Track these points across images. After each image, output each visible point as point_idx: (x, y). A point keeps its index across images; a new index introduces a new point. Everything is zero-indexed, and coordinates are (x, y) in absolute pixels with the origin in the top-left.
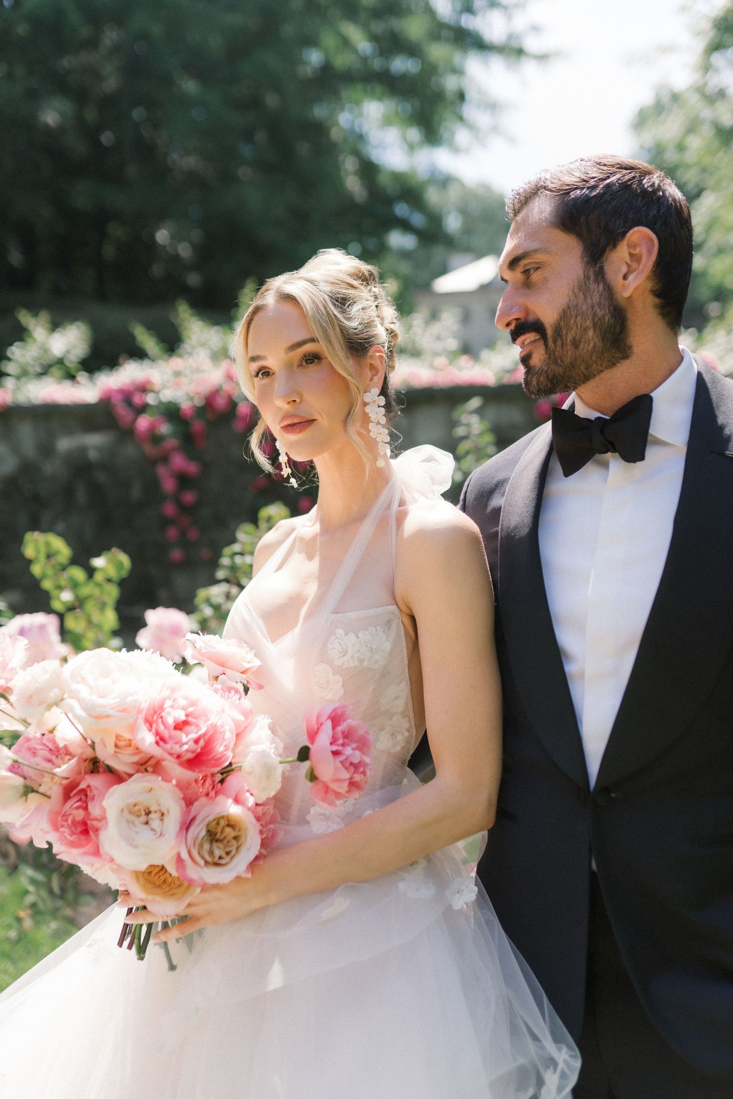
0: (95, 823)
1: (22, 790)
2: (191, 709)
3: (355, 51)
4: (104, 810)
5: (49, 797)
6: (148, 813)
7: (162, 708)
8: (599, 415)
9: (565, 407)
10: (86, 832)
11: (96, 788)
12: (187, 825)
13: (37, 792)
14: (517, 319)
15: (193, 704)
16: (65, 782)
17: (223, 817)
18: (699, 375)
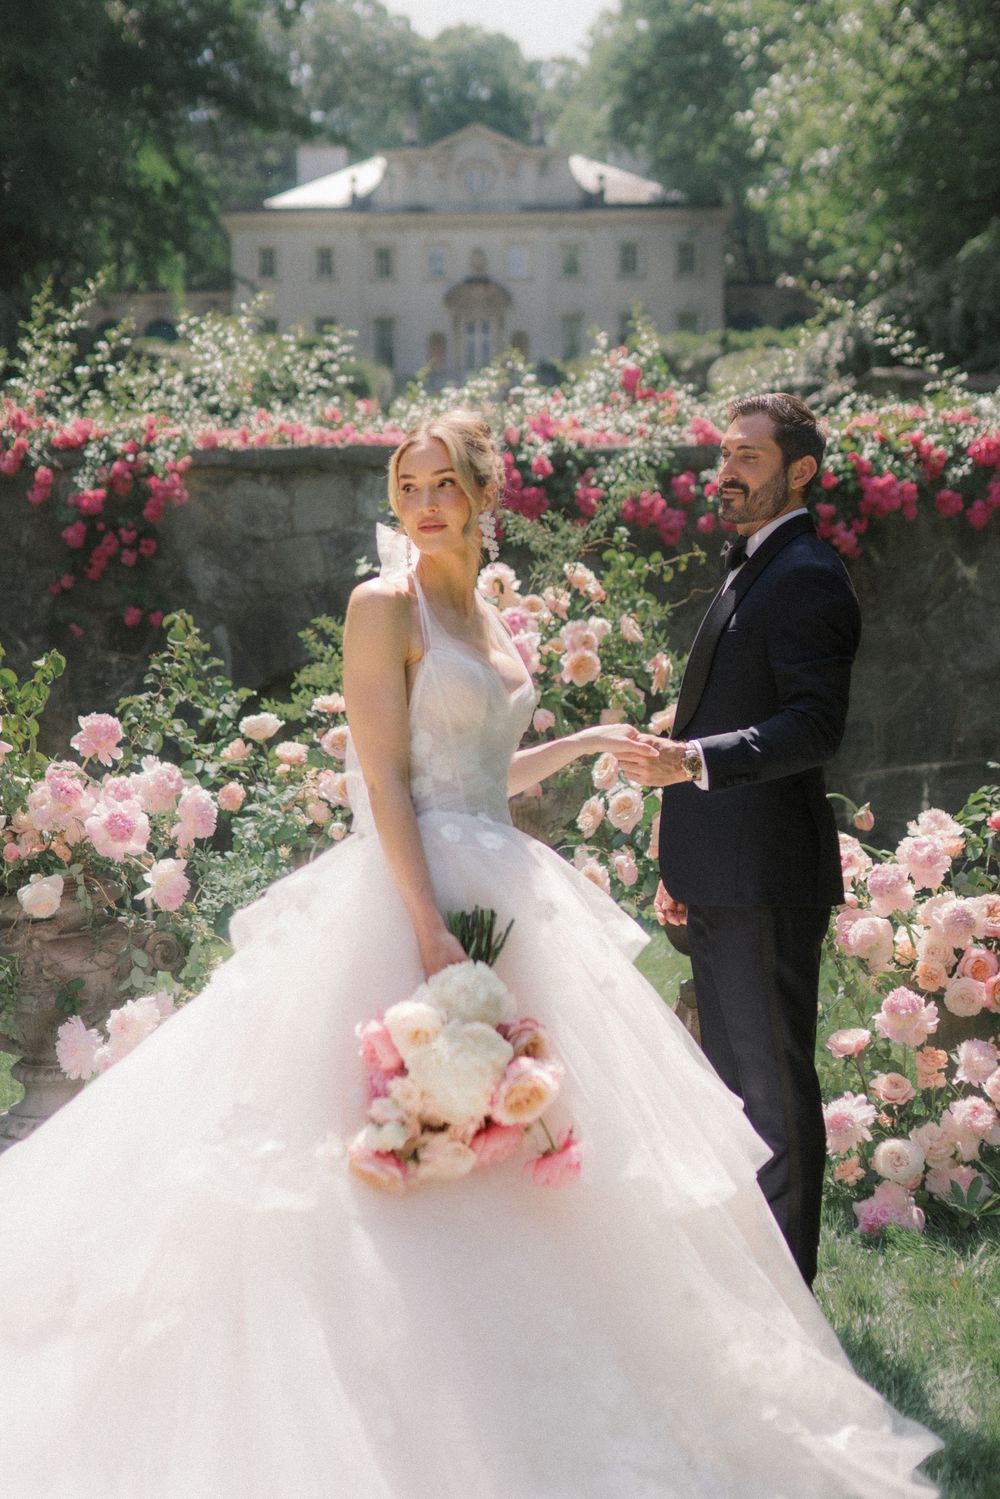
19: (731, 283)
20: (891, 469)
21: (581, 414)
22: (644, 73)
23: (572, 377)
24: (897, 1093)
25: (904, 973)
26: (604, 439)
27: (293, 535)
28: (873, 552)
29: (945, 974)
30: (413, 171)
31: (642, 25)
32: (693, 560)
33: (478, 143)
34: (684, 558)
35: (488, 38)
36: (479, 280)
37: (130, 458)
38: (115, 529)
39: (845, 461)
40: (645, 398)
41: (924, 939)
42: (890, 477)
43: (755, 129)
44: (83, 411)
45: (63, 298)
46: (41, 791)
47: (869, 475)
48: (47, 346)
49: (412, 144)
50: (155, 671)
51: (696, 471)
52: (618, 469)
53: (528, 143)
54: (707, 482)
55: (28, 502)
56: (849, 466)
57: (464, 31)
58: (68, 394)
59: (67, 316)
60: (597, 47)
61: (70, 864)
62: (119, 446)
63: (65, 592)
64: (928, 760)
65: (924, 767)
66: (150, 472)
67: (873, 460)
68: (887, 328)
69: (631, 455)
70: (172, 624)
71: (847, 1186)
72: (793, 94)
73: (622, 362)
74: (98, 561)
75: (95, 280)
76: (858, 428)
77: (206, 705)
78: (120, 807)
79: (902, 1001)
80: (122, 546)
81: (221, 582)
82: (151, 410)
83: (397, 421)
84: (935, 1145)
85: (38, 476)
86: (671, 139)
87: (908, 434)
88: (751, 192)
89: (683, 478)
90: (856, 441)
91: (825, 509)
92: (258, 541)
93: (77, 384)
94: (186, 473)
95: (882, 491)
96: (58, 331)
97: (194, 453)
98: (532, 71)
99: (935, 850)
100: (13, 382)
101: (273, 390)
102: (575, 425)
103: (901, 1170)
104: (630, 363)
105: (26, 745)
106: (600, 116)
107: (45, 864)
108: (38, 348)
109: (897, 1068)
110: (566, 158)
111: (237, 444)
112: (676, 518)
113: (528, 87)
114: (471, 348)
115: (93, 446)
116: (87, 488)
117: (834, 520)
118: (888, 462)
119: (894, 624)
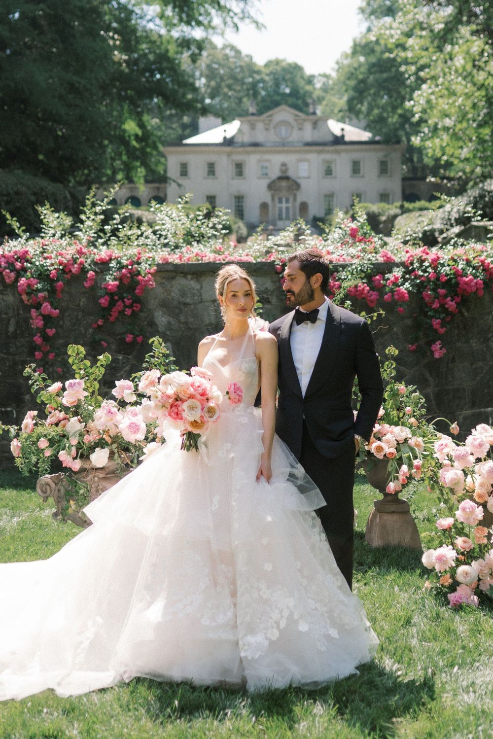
0: (180, 412)
4: (183, 408)
5: (167, 408)
6: (193, 408)
7: (194, 383)
8: (306, 312)
10: (177, 415)
11: (179, 404)
12: (202, 409)
14: (288, 289)
15: (202, 383)
16: (171, 404)
17: (210, 407)
19: (404, 179)
20: (471, 274)
21: (331, 248)
22: (363, 81)
23: (327, 231)
24: (466, 545)
25: (469, 494)
26: (341, 259)
27: (201, 302)
28: (464, 310)
29: (487, 496)
31: (362, 59)
32: (379, 315)
33: (284, 114)
34: (376, 314)
35: (290, 65)
36: (284, 178)
37: (130, 267)
38: (122, 299)
39: (450, 270)
40: (360, 241)
41: (478, 480)
42: (471, 277)
43: (415, 109)
44: (108, 245)
46: (100, 414)
47: (462, 276)
48: (92, 217)
49: (253, 114)
50: (147, 362)
51: (383, 274)
52: (348, 273)
53: (307, 114)
54: (388, 279)
55: (84, 287)
56: (452, 272)
57: (277, 62)
58: (101, 238)
59: (102, 204)
60: (340, 67)
61: (112, 444)
62: (125, 262)
63: (99, 327)
64: (491, 406)
65: (489, 409)
66: (139, 273)
67: (463, 269)
68: (470, 209)
69: (354, 267)
70: (153, 342)
71: (445, 587)
72: (432, 93)
73: (349, 225)
74: (114, 313)
75: (114, 188)
76: (456, 255)
78: (134, 420)
79: (467, 506)
80: (125, 306)
81: (169, 323)
82: (138, 245)
83: (248, 250)
84: (483, 569)
85: (89, 275)
86: (376, 111)
87: (479, 258)
88: (413, 139)
89: (377, 277)
90: (455, 261)
91: (442, 291)
92: (186, 304)
93: (105, 234)
94: (154, 274)
95: (466, 283)
96: (97, 211)
97: (158, 265)
98: (310, 80)
99: (482, 441)
100: (77, 233)
101: (193, 236)
102: (329, 253)
103: (467, 579)
104: (354, 225)
105: (93, 393)
106: (342, 102)
107: (101, 444)
108: (88, 218)
109: (467, 536)
110: (327, 120)
111: (177, 261)
112: (374, 295)
113: (308, 88)
114: (281, 210)
115: (113, 262)
116: (111, 281)
117: (445, 296)
118: (470, 271)
119: (474, 344)
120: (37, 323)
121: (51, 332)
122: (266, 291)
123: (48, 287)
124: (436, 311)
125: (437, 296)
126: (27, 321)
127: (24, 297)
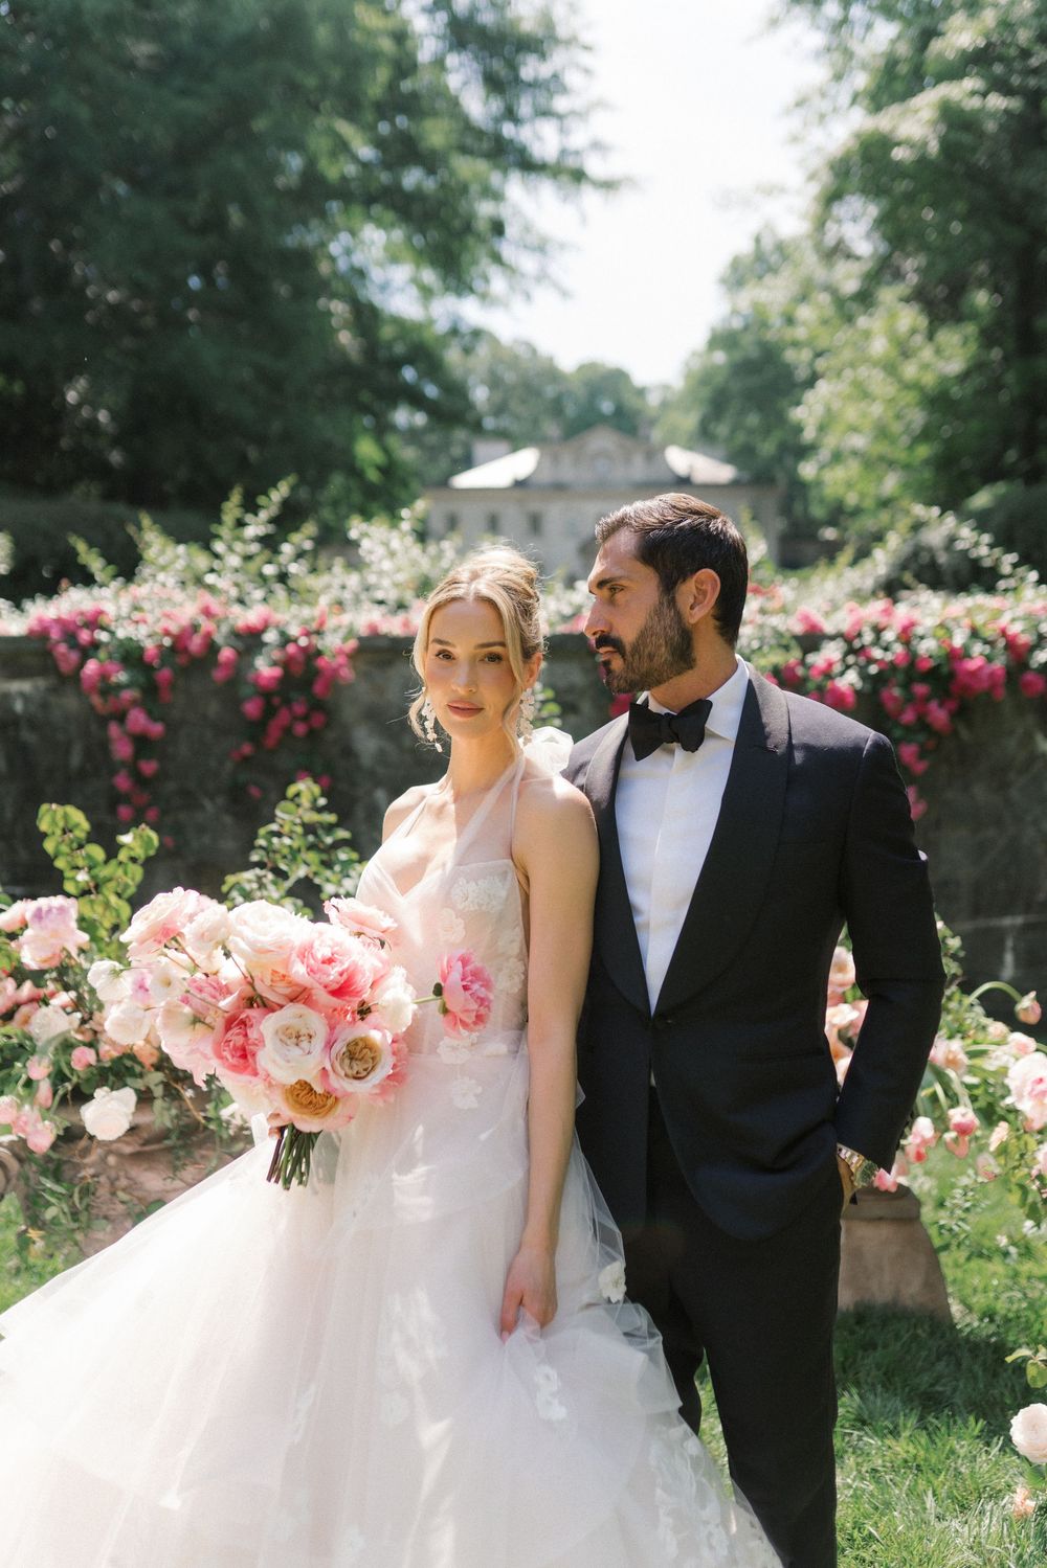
0: (252, 1047)
1: (192, 1019)
2: (336, 949)
3: (355, 159)
4: (261, 1035)
5: (213, 1028)
6: (298, 1037)
7: (312, 947)
8: (667, 711)
9: (639, 702)
10: (244, 1056)
11: (254, 1017)
12: (329, 1045)
13: (203, 1023)
14: (603, 631)
15: (337, 944)
16: (226, 1015)
17: (362, 1039)
18: (750, 681)
20: (981, 654)
28: (963, 730)
30: (556, 459)
31: (721, 356)
33: (602, 440)
37: (303, 641)
38: (288, 703)
39: (938, 647)
42: (980, 660)
43: (806, 421)
45: (250, 505)
47: (962, 659)
49: (557, 441)
50: (262, 847)
51: (803, 653)
53: (637, 439)
54: (813, 664)
55: (213, 681)
56: (942, 650)
59: (255, 522)
60: (688, 376)
62: (294, 630)
63: (246, 759)
64: (1013, 914)
65: (1007, 921)
66: (319, 653)
67: (964, 646)
72: (834, 395)
74: (274, 732)
75: (277, 490)
76: (948, 617)
77: (328, 880)
80: (295, 718)
81: (381, 750)
85: (221, 656)
86: (741, 437)
87: (995, 622)
88: (802, 467)
90: (948, 629)
91: (921, 689)
93: (265, 581)
94: (353, 656)
95: (974, 674)
96: (247, 535)
97: (360, 639)
98: (641, 392)
106: (690, 421)
108: (230, 549)
110: (664, 449)
111: (396, 631)
113: (638, 404)
115: (270, 631)
116: (264, 667)
117: (926, 699)
118: (978, 649)
119: (981, 793)
120: (122, 750)
121: (149, 767)
122: (571, 689)
123: (142, 679)
124: (907, 728)
125: (910, 699)
126: (104, 745)
127: (96, 700)
